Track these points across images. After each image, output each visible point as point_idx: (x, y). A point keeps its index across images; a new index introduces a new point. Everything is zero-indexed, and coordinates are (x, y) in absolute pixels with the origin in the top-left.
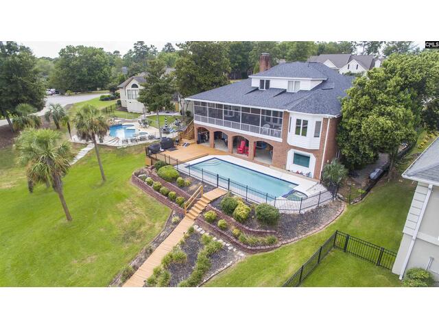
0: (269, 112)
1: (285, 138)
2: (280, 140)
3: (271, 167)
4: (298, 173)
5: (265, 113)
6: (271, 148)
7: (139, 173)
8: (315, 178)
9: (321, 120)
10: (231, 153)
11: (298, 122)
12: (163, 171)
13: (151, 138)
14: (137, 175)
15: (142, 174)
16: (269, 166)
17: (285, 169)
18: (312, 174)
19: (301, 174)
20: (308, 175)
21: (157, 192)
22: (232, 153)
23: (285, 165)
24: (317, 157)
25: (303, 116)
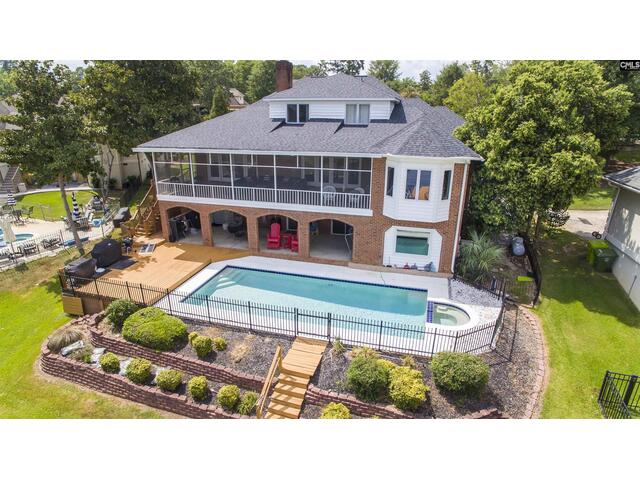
0: (339, 162)
1: (378, 207)
2: (368, 213)
3: (350, 264)
4: (407, 267)
5: (331, 163)
6: (349, 229)
7: (64, 344)
8: (442, 270)
9: (451, 168)
10: (257, 252)
11: (411, 174)
12: (138, 324)
13: (50, 244)
14: (55, 348)
15: (72, 342)
16: (346, 265)
17: (381, 264)
18: (436, 266)
19: (414, 268)
20: (429, 268)
21: (146, 388)
22: (259, 250)
23: (381, 257)
24: (443, 233)
25: (419, 163)
